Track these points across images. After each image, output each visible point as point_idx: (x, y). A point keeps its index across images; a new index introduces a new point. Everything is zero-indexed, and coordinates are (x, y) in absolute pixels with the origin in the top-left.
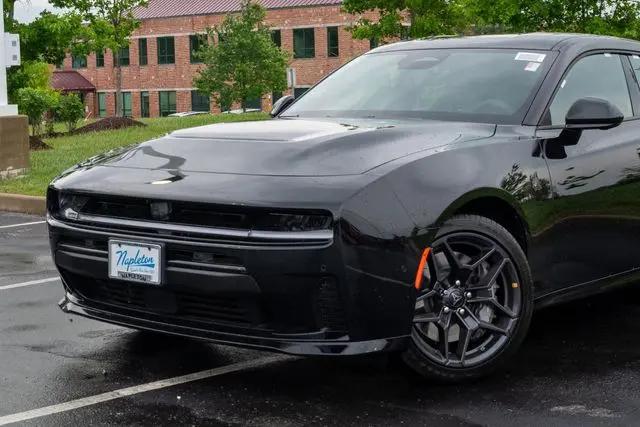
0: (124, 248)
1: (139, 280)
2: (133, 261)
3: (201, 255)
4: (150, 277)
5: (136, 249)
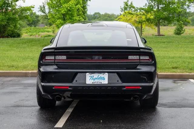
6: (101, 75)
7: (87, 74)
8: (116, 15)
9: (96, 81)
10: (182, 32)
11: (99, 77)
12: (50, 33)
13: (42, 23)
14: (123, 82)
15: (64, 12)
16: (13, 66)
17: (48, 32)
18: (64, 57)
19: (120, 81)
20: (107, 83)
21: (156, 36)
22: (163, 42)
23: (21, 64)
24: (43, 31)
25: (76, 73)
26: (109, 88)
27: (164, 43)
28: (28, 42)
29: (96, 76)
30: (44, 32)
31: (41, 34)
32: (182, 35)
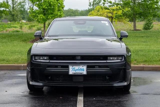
0: (74, 67)
1: (79, 74)
2: (77, 70)
3: (97, 67)
4: (83, 73)
5: (78, 67)
8: (80, 10)
10: (151, 27)
12: (17, 28)
13: (5, 19)
15: (46, 6)
16: (4, 60)
17: (15, 27)
21: (133, 30)
22: (141, 37)
23: (11, 58)
24: (9, 26)
27: (143, 37)
28: (7, 37)
30: (11, 27)
31: (8, 30)
32: (151, 30)
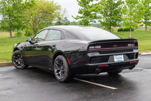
6: (120, 56)
7: (114, 56)
9: (119, 59)
11: (120, 57)
14: (130, 59)
18: (100, 47)
19: (128, 59)
20: (124, 60)
25: (109, 56)
26: (125, 63)
29: (118, 56)
